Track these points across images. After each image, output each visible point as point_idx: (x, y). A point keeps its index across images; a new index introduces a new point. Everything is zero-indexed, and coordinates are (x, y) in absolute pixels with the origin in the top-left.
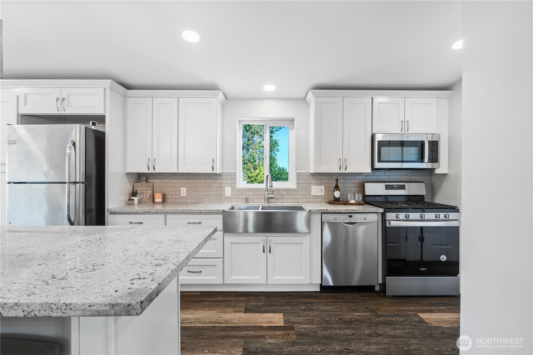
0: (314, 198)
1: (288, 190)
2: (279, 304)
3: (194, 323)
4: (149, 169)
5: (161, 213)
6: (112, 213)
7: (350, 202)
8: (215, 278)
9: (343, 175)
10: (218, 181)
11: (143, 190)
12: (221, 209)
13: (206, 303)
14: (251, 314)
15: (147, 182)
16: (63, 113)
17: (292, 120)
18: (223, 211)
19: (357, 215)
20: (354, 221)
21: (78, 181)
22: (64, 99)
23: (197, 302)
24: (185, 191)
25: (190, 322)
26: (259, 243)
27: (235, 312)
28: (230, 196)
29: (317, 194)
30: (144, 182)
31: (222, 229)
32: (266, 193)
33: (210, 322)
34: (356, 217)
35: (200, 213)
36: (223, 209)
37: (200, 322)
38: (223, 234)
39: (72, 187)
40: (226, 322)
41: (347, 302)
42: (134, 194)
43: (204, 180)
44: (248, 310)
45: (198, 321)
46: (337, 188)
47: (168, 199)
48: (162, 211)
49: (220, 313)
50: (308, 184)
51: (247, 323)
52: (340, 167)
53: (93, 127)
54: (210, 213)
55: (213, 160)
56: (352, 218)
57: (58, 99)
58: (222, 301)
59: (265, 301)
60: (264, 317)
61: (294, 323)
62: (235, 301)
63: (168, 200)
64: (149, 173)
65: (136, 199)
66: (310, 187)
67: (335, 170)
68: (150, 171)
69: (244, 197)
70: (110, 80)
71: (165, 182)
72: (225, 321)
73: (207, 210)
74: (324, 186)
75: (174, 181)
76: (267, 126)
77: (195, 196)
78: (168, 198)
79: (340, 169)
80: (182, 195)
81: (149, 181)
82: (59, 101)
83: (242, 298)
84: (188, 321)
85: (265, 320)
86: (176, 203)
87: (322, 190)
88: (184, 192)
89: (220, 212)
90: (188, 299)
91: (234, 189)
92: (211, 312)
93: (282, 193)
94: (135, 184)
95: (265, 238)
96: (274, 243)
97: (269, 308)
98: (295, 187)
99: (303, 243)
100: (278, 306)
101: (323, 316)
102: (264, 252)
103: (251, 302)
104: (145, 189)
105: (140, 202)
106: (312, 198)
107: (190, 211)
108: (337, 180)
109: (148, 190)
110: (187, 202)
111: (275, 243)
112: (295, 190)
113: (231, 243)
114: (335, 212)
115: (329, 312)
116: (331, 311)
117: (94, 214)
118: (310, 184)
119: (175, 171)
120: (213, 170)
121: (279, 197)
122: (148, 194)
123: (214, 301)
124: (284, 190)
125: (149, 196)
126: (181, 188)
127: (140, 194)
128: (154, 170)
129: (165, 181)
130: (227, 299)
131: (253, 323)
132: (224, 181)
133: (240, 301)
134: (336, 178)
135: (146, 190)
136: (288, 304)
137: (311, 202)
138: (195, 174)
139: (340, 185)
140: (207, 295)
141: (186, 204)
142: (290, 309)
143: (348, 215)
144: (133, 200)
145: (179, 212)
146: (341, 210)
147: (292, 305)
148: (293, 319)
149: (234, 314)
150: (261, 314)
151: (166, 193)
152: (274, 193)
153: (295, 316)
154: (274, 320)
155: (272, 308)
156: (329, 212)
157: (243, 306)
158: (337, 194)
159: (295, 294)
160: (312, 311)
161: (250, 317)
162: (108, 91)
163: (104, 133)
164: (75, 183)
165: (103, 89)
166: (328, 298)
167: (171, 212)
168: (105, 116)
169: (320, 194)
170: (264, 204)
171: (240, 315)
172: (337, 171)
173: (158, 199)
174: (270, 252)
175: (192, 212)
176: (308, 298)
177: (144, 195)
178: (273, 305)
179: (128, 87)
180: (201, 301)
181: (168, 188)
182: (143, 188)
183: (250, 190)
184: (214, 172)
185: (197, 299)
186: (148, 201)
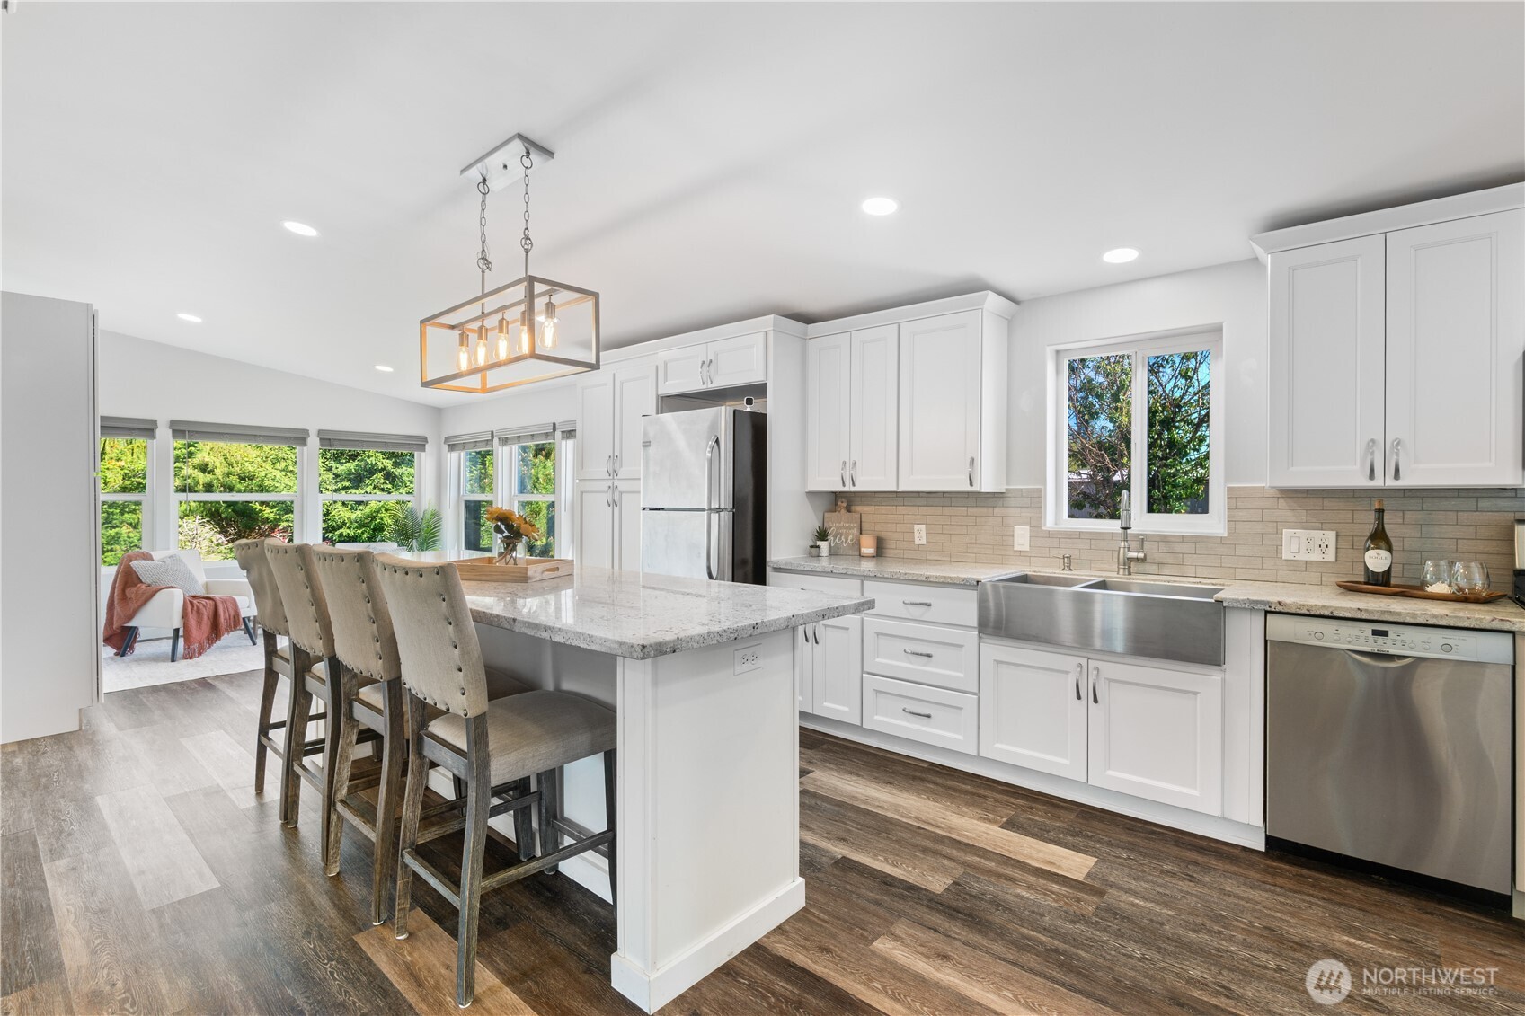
0: (1292, 568)
1: (1198, 541)
2: (1106, 839)
3: (887, 810)
4: (844, 485)
5: (852, 576)
6: (777, 570)
7: (1429, 589)
8: (960, 737)
9: (1418, 494)
10: (996, 510)
11: (840, 528)
12: (974, 577)
13: (931, 786)
14: (1016, 834)
15: (849, 511)
16: (711, 387)
17: (1217, 330)
18: (978, 582)
19: (1408, 633)
20: (1392, 652)
21: (722, 507)
22: (711, 361)
23: (914, 778)
24: (923, 534)
25: (880, 807)
26: (1067, 673)
27: (980, 819)
28: (1027, 548)
29: (1303, 557)
30: (843, 511)
31: (975, 624)
32: (1122, 545)
33: (917, 819)
34: (1402, 637)
35: (927, 582)
36: (977, 576)
37: (897, 812)
38: (980, 638)
39: (715, 517)
40: (950, 829)
41: (1340, 904)
42: (822, 535)
43: (965, 509)
44: (1014, 825)
45: (896, 808)
46: (1379, 537)
47: (888, 550)
48: (855, 573)
49: (947, 810)
50: (1270, 524)
51: (995, 845)
52: (1372, 471)
53: (749, 409)
54: (948, 583)
55: (973, 460)
56: (1389, 640)
57: (703, 362)
58: (966, 792)
59: (1070, 823)
60: (1043, 849)
61: (1112, 885)
62: (996, 801)
63: (889, 552)
64: (854, 493)
65: (824, 545)
66: (1278, 532)
67: (1356, 478)
68: (846, 489)
69: (1061, 552)
70: (772, 316)
71: (883, 512)
72: (949, 827)
73: (942, 577)
74: (1334, 533)
75: (901, 509)
76: (1140, 355)
77: (944, 544)
78: (888, 546)
79: (1372, 475)
80: (917, 542)
81: (853, 508)
82: (705, 366)
83: (1016, 801)
84: (877, 804)
85: (1041, 855)
86: (902, 560)
87: (1324, 546)
88: (920, 534)
89: (970, 585)
90: (900, 769)
91: (1037, 532)
92: (932, 803)
93: (1179, 548)
94: (826, 514)
95: (1083, 661)
96: (1108, 679)
97: (1070, 838)
98: (1222, 531)
99: (1198, 693)
100: (1099, 841)
101: (1215, 903)
102: (1079, 697)
103: (1032, 814)
104: (845, 525)
105: (833, 553)
106: (1285, 568)
107: (906, 577)
108: (1380, 512)
109: (850, 528)
110: (928, 558)
111: (1110, 680)
112: (1221, 541)
113: (998, 662)
114: (1312, 613)
115: (1247, 902)
116: (1257, 903)
117: (750, 567)
118: (1278, 526)
119: (894, 489)
120: (971, 484)
121: (1169, 559)
122: (850, 537)
123: (949, 788)
124: (1183, 539)
125: (852, 540)
126: (915, 526)
127: (835, 537)
128: (854, 485)
129: (883, 509)
130: (982, 792)
131: (1008, 850)
132: (1012, 511)
133: (1008, 804)
134: (1377, 507)
135: (845, 528)
136: (1131, 847)
137: (1279, 579)
138: (944, 493)
139: (1390, 530)
140: (941, 773)
141: (926, 561)
142: (1129, 858)
143: (1369, 628)
144: (818, 547)
145: (886, 576)
146: (1337, 608)
147: (1142, 852)
148: (1116, 876)
149: (976, 822)
150: (1041, 842)
151: (885, 535)
152: (1147, 546)
153: (1129, 875)
154: (1065, 864)
155: (1078, 840)
156: (1286, 610)
157: (1007, 815)
158: (1377, 560)
159: (1173, 834)
160: (1192, 884)
161: (1010, 839)
162: (771, 335)
163: (764, 416)
164: (718, 510)
165: (762, 335)
166: (1273, 875)
167: (871, 574)
168: (766, 383)
169: (1316, 556)
170: (1115, 574)
171: (988, 828)
172: (1362, 482)
173: (868, 550)
174: (1096, 701)
175: (911, 578)
176: (1206, 854)
177: (843, 539)
178: (1085, 836)
179: (807, 319)
180: (922, 780)
181: (889, 525)
182: (841, 525)
183: (1079, 535)
184: (976, 488)
185: (918, 774)
186: (851, 553)
